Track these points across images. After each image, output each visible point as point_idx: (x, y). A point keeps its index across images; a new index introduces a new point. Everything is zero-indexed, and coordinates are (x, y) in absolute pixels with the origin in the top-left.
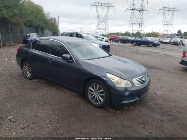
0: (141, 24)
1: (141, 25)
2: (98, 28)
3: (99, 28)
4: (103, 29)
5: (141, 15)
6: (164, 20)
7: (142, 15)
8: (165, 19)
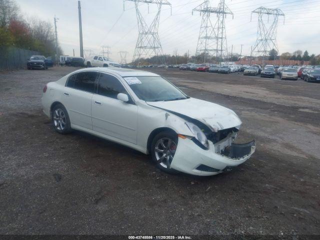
0: (222, 38)
1: (220, 40)
2: (140, 46)
3: (143, 46)
4: (151, 48)
5: (220, 22)
6: (259, 32)
7: (222, 22)
8: (262, 29)
